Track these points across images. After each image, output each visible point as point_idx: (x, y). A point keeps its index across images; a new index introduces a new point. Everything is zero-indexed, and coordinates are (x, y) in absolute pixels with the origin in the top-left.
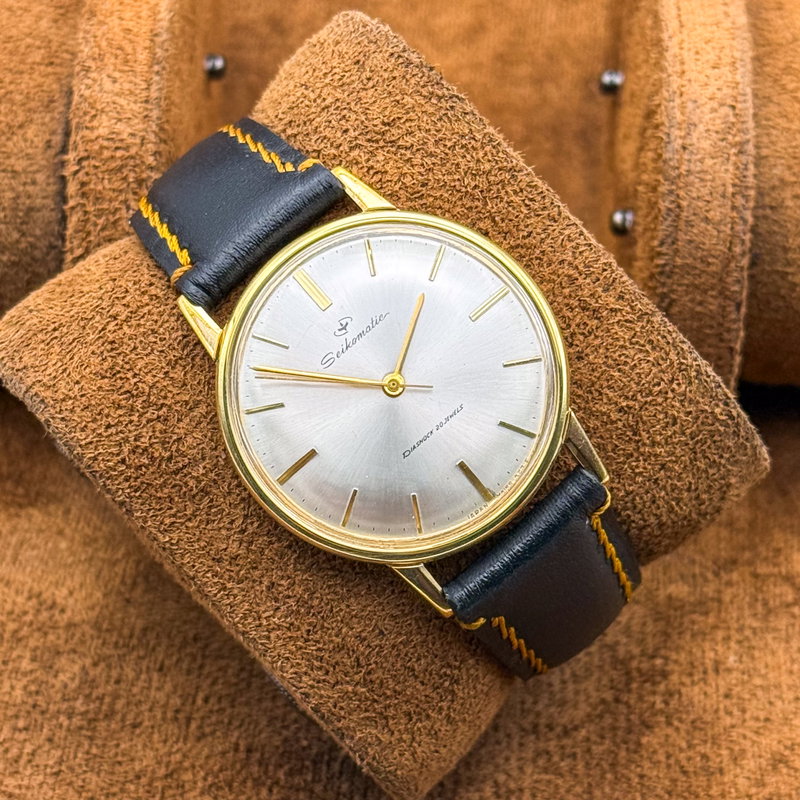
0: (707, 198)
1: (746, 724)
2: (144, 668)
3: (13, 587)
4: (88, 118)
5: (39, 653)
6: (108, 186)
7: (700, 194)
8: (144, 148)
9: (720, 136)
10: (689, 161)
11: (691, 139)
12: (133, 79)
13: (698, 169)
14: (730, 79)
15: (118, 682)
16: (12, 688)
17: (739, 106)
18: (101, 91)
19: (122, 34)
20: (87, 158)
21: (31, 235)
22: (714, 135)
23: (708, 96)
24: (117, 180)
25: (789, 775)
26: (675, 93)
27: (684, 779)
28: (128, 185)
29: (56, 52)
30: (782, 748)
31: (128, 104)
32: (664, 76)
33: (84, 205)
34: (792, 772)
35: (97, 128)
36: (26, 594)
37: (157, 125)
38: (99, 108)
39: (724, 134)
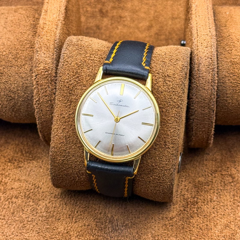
0: (204, 83)
1: (218, 216)
2: (61, 204)
3: (28, 182)
4: (38, 64)
5: (34, 200)
6: (43, 82)
7: (202, 82)
10: (199, 73)
11: (200, 68)
12: (49, 53)
13: (202, 75)
14: (210, 51)
15: (54, 208)
16: (27, 210)
17: (213, 58)
19: (47, 41)
20: (38, 75)
21: (27, 94)
22: (206, 66)
24: (46, 80)
25: (229, 230)
27: (202, 231)
30: (228, 223)
33: (38, 87)
34: (230, 229)
35: (40, 67)
36: (31, 184)
38: (41, 61)
39: (209, 66)
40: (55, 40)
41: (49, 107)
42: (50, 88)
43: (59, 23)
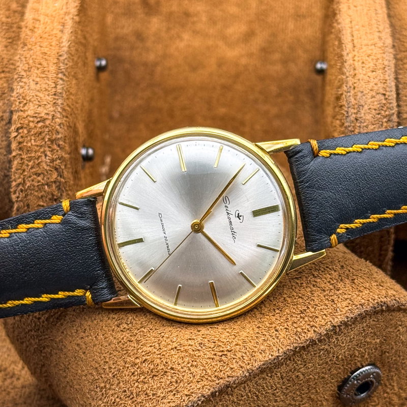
4: (22, 105)
6: (34, 144)
8: (54, 121)
9: (378, 112)
10: (360, 127)
11: (360, 114)
12: (47, 81)
13: (365, 131)
14: (382, 78)
17: (388, 93)
18: (29, 90)
19: (41, 56)
20: (22, 128)
22: (374, 111)
23: (370, 89)
24: (39, 140)
26: (350, 87)
28: (46, 142)
29: (6, 64)
31: (45, 96)
32: (344, 77)
33: (21, 155)
35: (27, 111)
37: (61, 108)
38: (28, 99)
39: (379, 111)
40: (60, 56)
41: (44, 198)
42: (47, 158)
43: (68, 20)
